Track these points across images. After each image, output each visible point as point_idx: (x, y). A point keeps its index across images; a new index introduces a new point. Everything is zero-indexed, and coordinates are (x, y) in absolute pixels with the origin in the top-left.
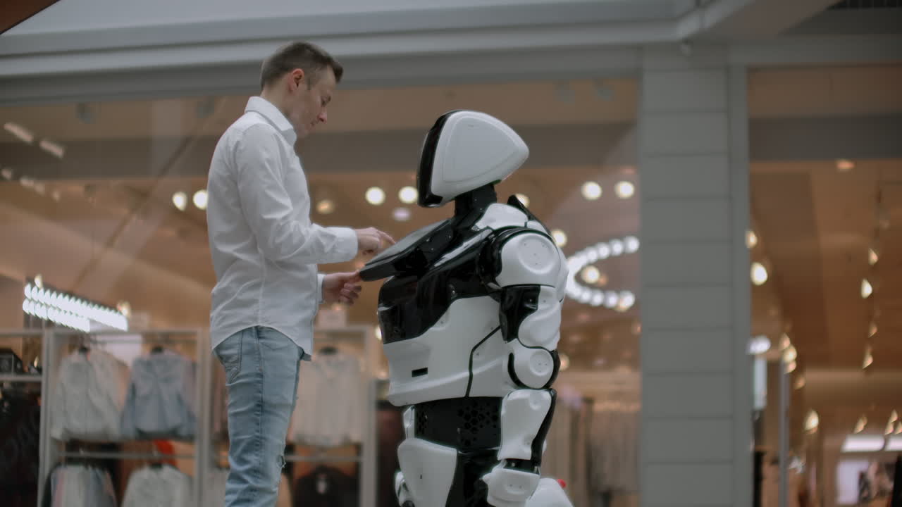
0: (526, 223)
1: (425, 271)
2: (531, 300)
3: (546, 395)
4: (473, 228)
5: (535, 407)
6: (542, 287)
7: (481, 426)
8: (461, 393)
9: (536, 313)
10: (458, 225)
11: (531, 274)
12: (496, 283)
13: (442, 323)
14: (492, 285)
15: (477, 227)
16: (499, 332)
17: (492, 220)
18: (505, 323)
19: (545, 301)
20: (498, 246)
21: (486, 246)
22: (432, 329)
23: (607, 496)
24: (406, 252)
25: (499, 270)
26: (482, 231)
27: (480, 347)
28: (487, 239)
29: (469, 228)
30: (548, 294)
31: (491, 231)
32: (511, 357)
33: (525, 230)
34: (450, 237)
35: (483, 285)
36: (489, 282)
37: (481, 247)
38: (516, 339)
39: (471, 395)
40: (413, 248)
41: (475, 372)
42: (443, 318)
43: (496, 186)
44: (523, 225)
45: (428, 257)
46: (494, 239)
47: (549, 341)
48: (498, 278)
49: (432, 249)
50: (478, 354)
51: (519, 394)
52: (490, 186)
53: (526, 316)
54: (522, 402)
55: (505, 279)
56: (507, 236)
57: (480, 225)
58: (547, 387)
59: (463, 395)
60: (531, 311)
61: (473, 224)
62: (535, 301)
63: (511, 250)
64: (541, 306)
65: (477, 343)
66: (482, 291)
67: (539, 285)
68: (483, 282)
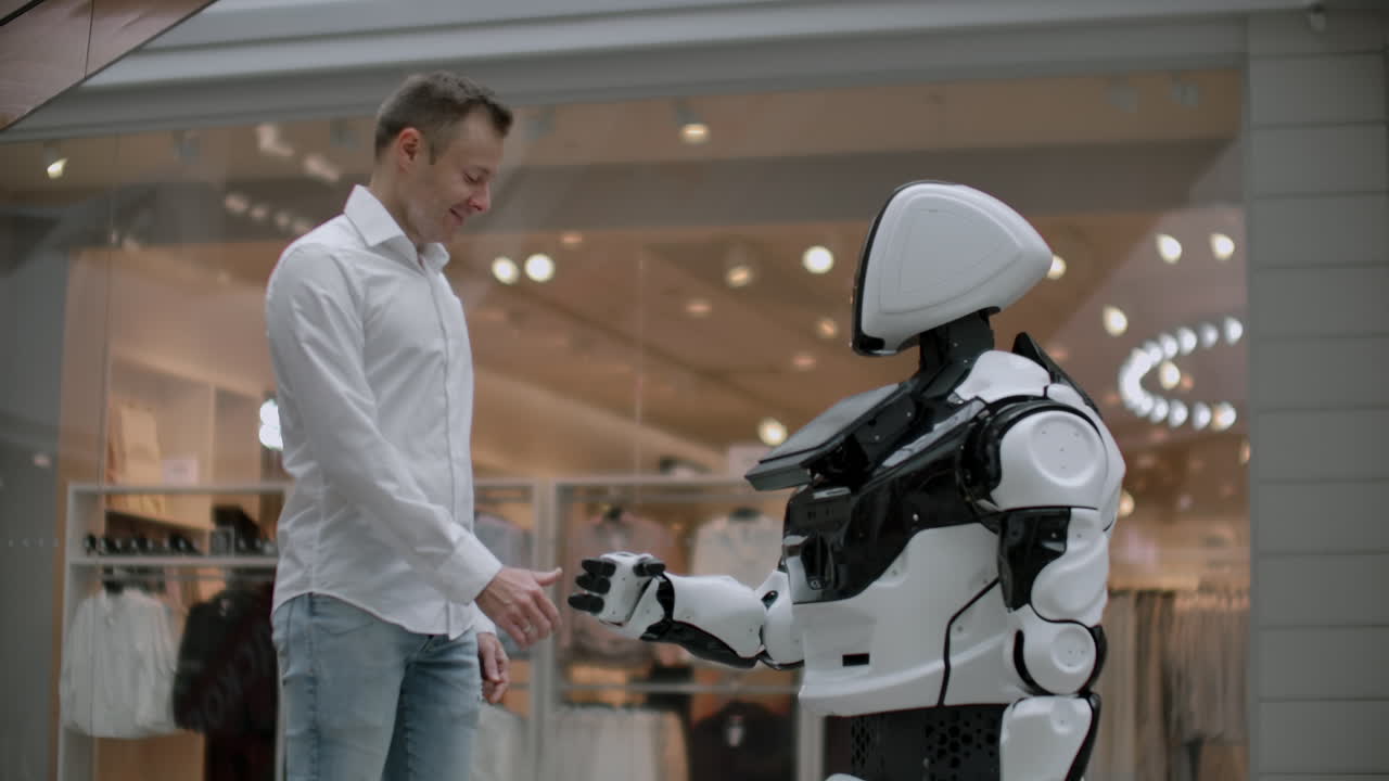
0: (1046, 389)
1: (866, 477)
2: (1054, 535)
3: (1083, 708)
4: (951, 399)
5: (1061, 730)
6: (1073, 510)
7: (967, 754)
8: (929, 699)
9: (1062, 558)
10: (924, 390)
11: (1054, 487)
12: (990, 500)
13: (895, 573)
14: (984, 503)
15: (957, 396)
16: (997, 589)
17: (985, 385)
18: (1008, 577)
19: (1079, 536)
20: (996, 432)
21: (974, 430)
22: (876, 585)
23: (1194, 747)
24: (829, 446)
25: (997, 478)
26: (967, 403)
27: (964, 614)
28: (976, 418)
29: (944, 397)
30: (1086, 523)
31: (983, 405)
32: (1019, 638)
33: (1043, 403)
34: (909, 414)
35: (968, 504)
36: (978, 499)
37: (965, 434)
38: (1027, 607)
39: (948, 701)
40: (842, 438)
41: (954, 661)
42: (896, 565)
43: (992, 319)
44: (1040, 393)
45: (870, 452)
46: (989, 419)
47: (1087, 609)
48: (995, 494)
49: (877, 438)
50: (960, 629)
51: (1034, 706)
52: (984, 315)
53: (1045, 564)
54: (1040, 722)
55: (1007, 496)
56: (1012, 416)
57: (964, 391)
58: (1084, 693)
59: (932, 701)
60: (1056, 555)
61: (951, 391)
62: (1062, 537)
63: (1021, 442)
64: (1073, 545)
65: (958, 609)
66: (968, 515)
67: (1069, 508)
68: (968, 499)
